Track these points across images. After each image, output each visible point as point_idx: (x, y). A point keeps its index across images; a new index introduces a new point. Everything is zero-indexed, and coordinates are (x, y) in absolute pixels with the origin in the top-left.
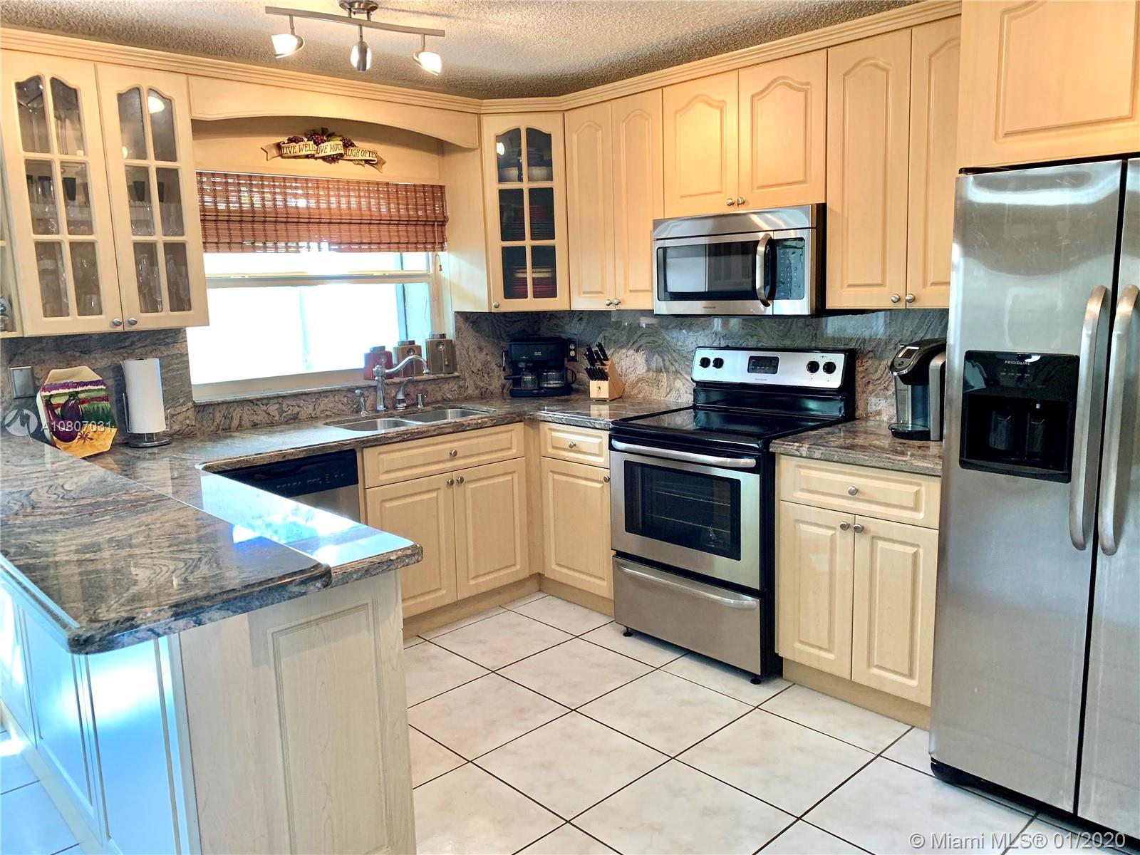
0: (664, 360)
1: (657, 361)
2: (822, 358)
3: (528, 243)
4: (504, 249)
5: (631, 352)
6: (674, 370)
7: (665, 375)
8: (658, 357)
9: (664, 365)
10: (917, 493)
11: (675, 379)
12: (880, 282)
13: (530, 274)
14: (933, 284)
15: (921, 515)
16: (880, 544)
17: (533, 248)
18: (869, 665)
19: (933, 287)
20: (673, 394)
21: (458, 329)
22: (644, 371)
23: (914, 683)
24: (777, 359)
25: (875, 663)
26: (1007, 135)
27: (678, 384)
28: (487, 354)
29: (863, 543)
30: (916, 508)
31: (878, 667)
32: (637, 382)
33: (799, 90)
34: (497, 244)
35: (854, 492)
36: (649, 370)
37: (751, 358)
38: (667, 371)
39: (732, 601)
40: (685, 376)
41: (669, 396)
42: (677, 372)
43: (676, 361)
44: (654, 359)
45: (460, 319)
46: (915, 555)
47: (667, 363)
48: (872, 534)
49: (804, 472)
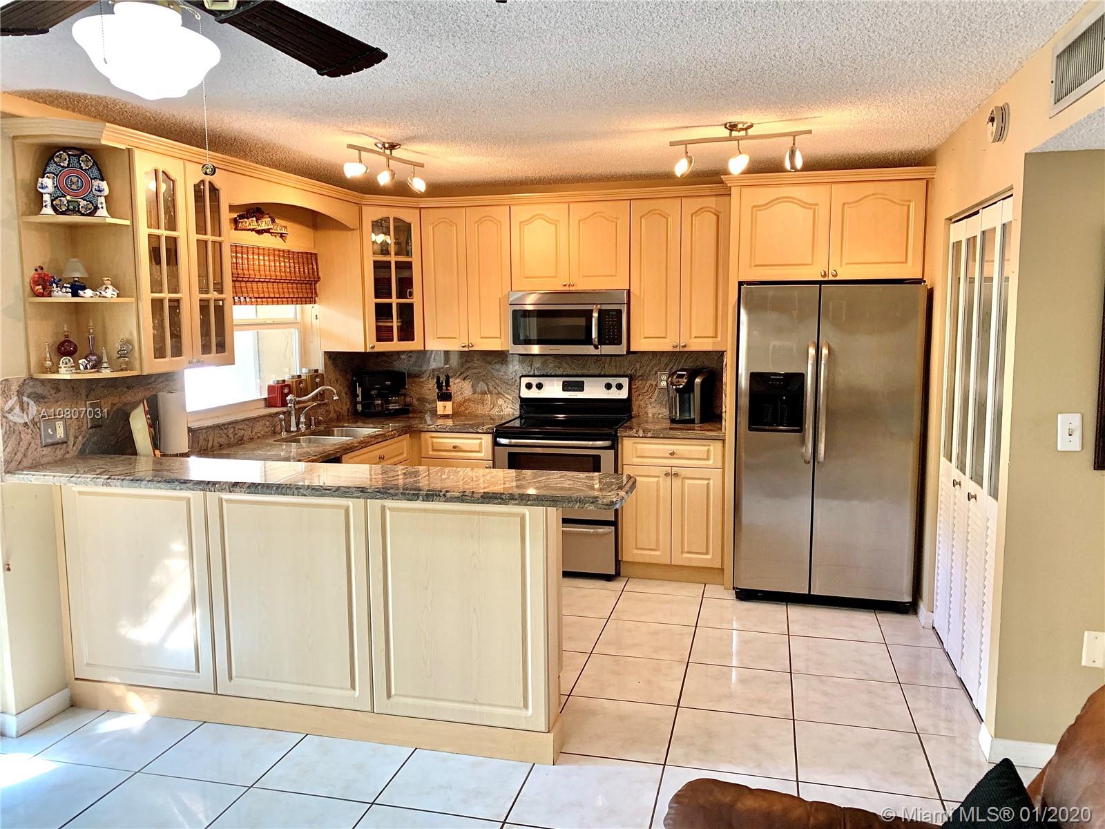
0: (488, 385)
1: (482, 386)
2: (614, 381)
3: (394, 301)
4: (377, 305)
5: (457, 381)
6: (497, 392)
7: (489, 396)
8: (483, 384)
9: (488, 389)
10: (708, 451)
11: (497, 398)
12: (663, 336)
13: (395, 323)
14: (695, 337)
15: (711, 462)
16: (687, 481)
17: (398, 305)
18: (682, 553)
19: (696, 339)
20: (497, 409)
21: (326, 366)
22: (470, 394)
23: (709, 557)
24: (583, 382)
25: (686, 551)
26: (755, 266)
27: (500, 401)
28: (341, 384)
29: (677, 483)
30: (708, 459)
31: (688, 552)
32: (464, 402)
33: (612, 221)
34: (372, 301)
35: (672, 454)
36: (474, 393)
37: (564, 382)
38: (491, 393)
39: (592, 530)
40: (506, 396)
41: (492, 410)
42: (499, 393)
43: (498, 386)
44: (480, 385)
45: (330, 358)
46: (708, 484)
47: (491, 388)
48: (682, 476)
49: (639, 446)
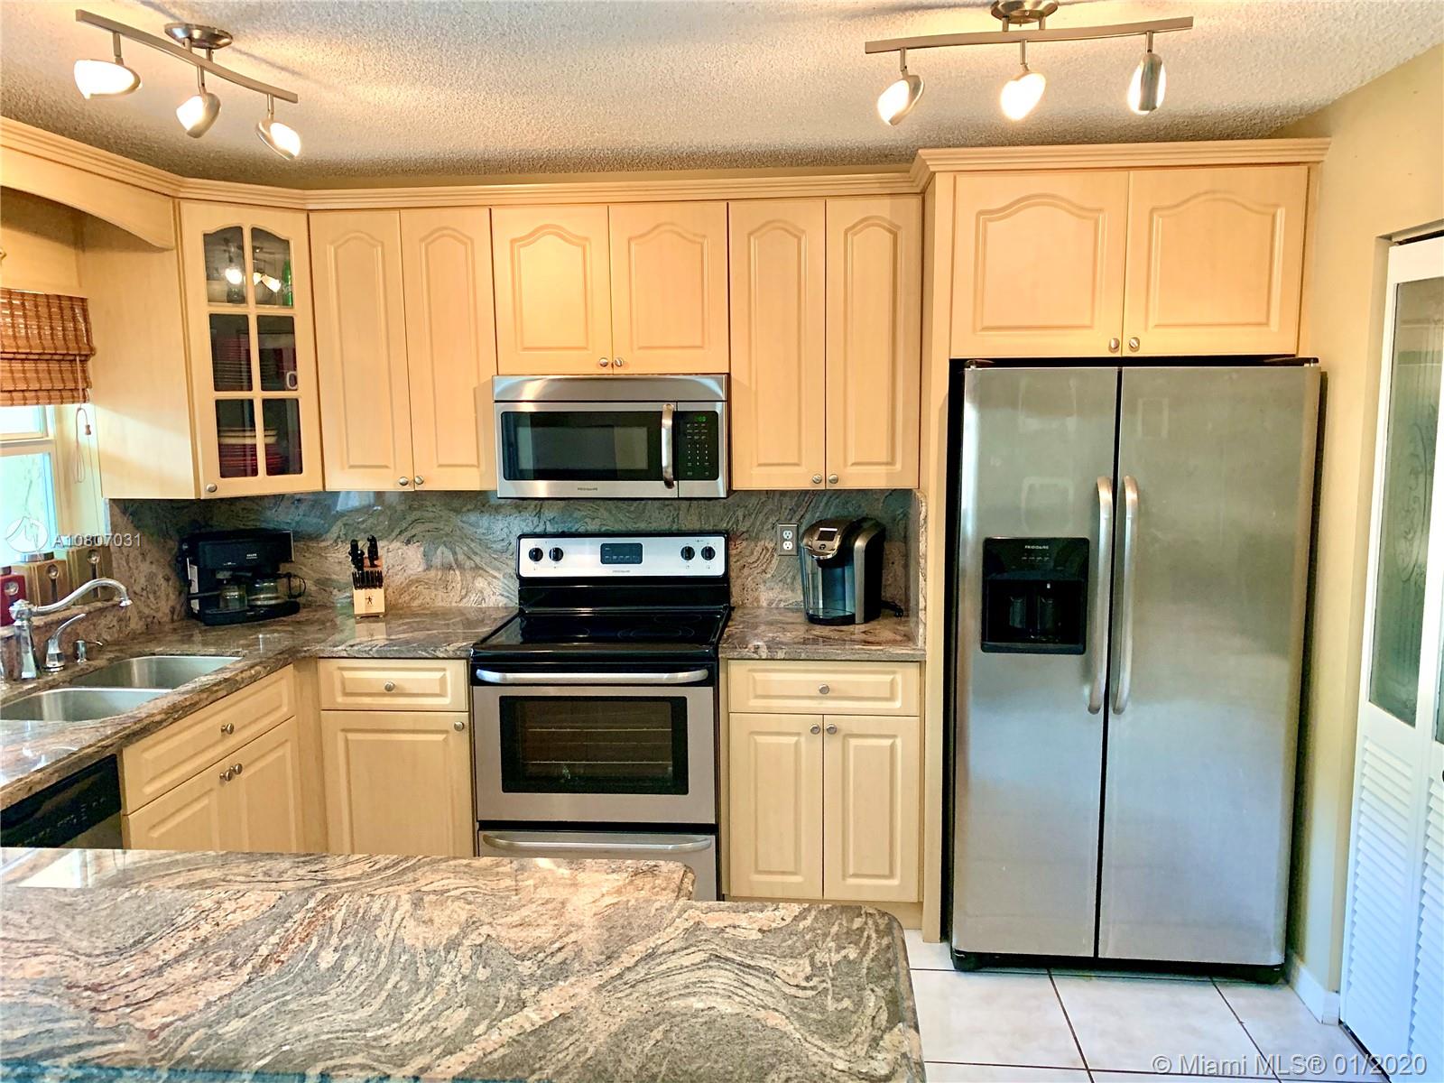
0: (455, 553)
1: (442, 554)
2: (698, 544)
3: (257, 395)
4: (218, 403)
5: (396, 544)
6: (473, 566)
7: (458, 572)
8: (444, 549)
9: (456, 560)
10: (892, 683)
11: (474, 578)
12: (796, 461)
13: (260, 439)
14: (853, 464)
15: (897, 704)
16: (853, 742)
17: (265, 402)
18: (844, 877)
19: (855, 468)
20: (473, 597)
21: (114, 528)
22: (420, 569)
23: (895, 882)
24: (639, 546)
25: (851, 872)
26: (985, 329)
27: (480, 583)
28: (151, 563)
29: (833, 745)
30: (891, 698)
31: (856, 875)
32: (409, 585)
33: (693, 242)
34: (208, 397)
35: (825, 690)
36: (429, 568)
37: (603, 546)
38: (460, 567)
40: (491, 572)
41: (465, 600)
42: (477, 567)
43: (476, 554)
44: (439, 552)
45: (117, 511)
46: (892, 747)
47: (461, 557)
48: (843, 733)
49: (758, 676)
